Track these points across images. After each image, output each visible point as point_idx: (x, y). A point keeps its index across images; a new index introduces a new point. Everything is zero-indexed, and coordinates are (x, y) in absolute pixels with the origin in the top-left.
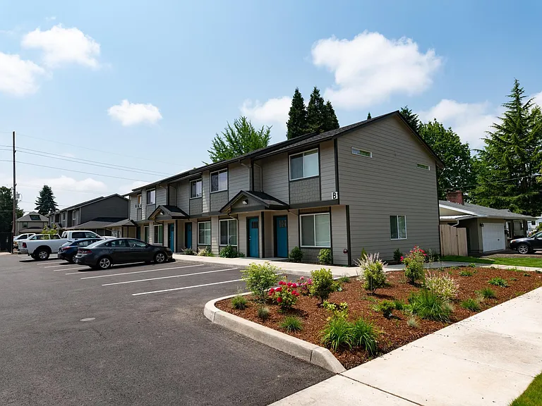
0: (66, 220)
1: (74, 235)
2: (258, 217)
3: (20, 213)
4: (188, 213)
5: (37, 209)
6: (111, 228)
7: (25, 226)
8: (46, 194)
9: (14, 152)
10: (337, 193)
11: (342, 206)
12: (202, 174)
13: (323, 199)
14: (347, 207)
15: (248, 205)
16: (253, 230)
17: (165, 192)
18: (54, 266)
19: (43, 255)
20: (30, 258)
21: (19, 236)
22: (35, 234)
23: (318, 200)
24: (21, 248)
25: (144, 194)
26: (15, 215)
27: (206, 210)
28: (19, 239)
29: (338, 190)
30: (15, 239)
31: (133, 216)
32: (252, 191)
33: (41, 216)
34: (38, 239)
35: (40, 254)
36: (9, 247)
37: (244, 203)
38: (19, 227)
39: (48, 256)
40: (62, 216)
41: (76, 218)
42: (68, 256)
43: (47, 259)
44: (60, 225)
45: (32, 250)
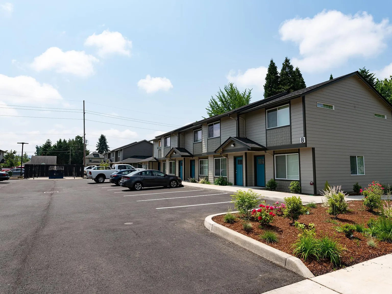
0: (114, 157)
1: (120, 167)
2: (242, 156)
3: (88, 153)
4: (192, 153)
5: (97, 150)
6: (142, 163)
7: (90, 161)
8: (103, 140)
9: (84, 113)
10: (304, 138)
11: (309, 148)
12: (202, 125)
13: (293, 143)
14: (313, 149)
15: (235, 148)
16: (239, 166)
17: (176, 138)
18: (107, 187)
19: (101, 179)
20: (94, 181)
21: (87, 167)
22: (96, 166)
23: (289, 143)
24: (88, 175)
25: (163, 140)
26: (85, 154)
27: (205, 151)
28: (87, 169)
29: (305, 136)
30: (85, 169)
31: (156, 155)
32: (238, 137)
33: (100, 154)
34: (98, 169)
35: (100, 179)
36: (81, 174)
37: (232, 146)
38: (87, 161)
39: (104, 180)
40: (112, 154)
41: (120, 156)
42: (116, 180)
43: (103, 182)
44: (111, 161)
45: (94, 177)
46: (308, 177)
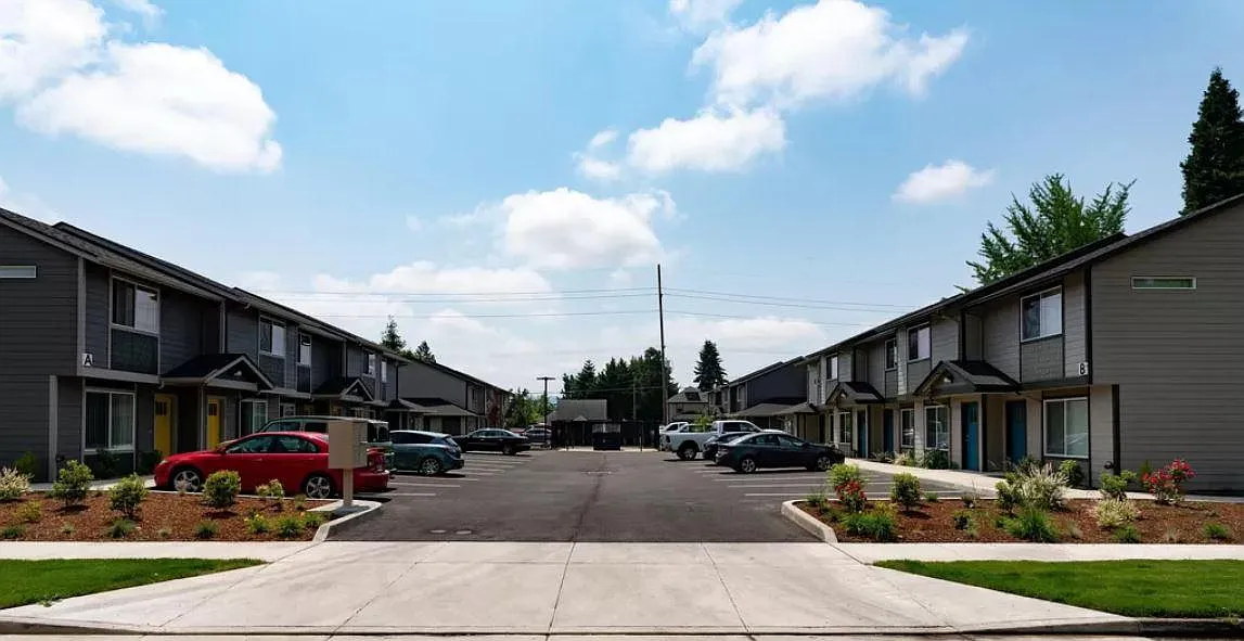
0: (728, 402)
1: (727, 427)
2: (976, 403)
3: (673, 390)
4: (882, 393)
5: (697, 381)
6: (783, 417)
7: (679, 411)
8: (709, 354)
9: (661, 296)
10: (1086, 364)
11: (1102, 388)
12: (896, 331)
13: (1068, 375)
14: (1116, 389)
15: (951, 385)
16: (971, 426)
17: (849, 359)
18: (699, 468)
19: (689, 453)
20: (674, 456)
21: (668, 426)
22: (687, 424)
23: (1059, 376)
24: (665, 443)
25: (823, 364)
26: (666, 394)
27: (902, 390)
28: (668, 430)
29: (1089, 358)
30: (662, 430)
31: (812, 399)
32: (963, 362)
33: (701, 394)
34: (690, 431)
35: (686, 450)
36: (653, 441)
37: (946, 380)
38: (672, 411)
39: (695, 455)
40: (723, 395)
41: (742, 399)
42: (710, 453)
43: (693, 459)
44: (721, 409)
45: (676, 446)
46: (1104, 452)
